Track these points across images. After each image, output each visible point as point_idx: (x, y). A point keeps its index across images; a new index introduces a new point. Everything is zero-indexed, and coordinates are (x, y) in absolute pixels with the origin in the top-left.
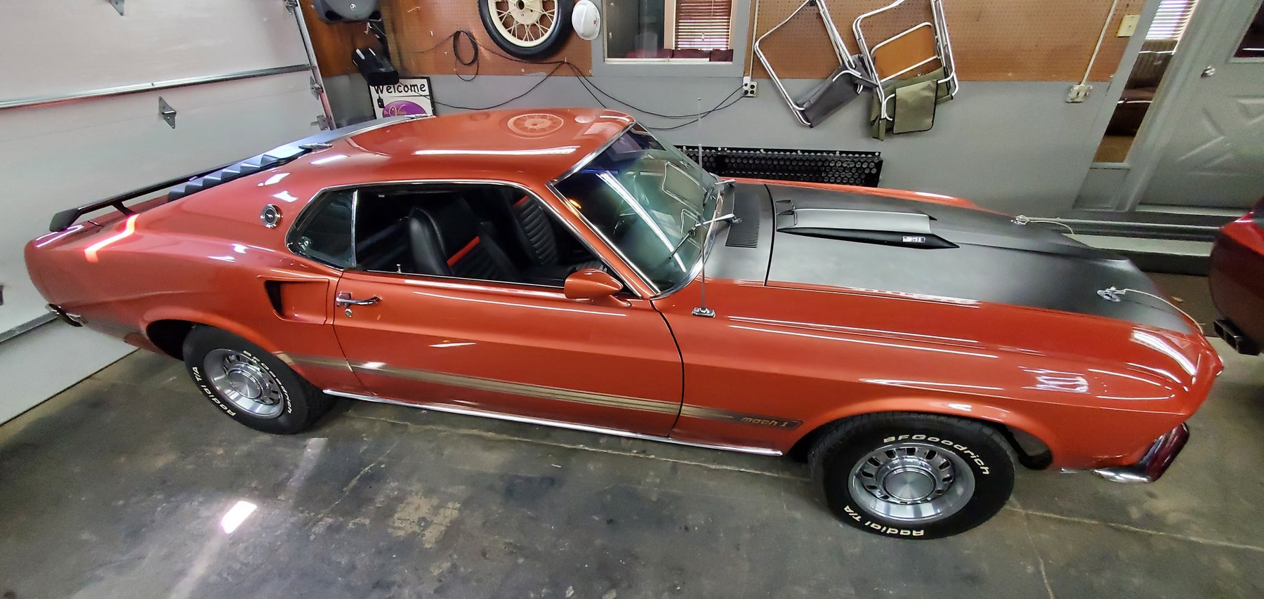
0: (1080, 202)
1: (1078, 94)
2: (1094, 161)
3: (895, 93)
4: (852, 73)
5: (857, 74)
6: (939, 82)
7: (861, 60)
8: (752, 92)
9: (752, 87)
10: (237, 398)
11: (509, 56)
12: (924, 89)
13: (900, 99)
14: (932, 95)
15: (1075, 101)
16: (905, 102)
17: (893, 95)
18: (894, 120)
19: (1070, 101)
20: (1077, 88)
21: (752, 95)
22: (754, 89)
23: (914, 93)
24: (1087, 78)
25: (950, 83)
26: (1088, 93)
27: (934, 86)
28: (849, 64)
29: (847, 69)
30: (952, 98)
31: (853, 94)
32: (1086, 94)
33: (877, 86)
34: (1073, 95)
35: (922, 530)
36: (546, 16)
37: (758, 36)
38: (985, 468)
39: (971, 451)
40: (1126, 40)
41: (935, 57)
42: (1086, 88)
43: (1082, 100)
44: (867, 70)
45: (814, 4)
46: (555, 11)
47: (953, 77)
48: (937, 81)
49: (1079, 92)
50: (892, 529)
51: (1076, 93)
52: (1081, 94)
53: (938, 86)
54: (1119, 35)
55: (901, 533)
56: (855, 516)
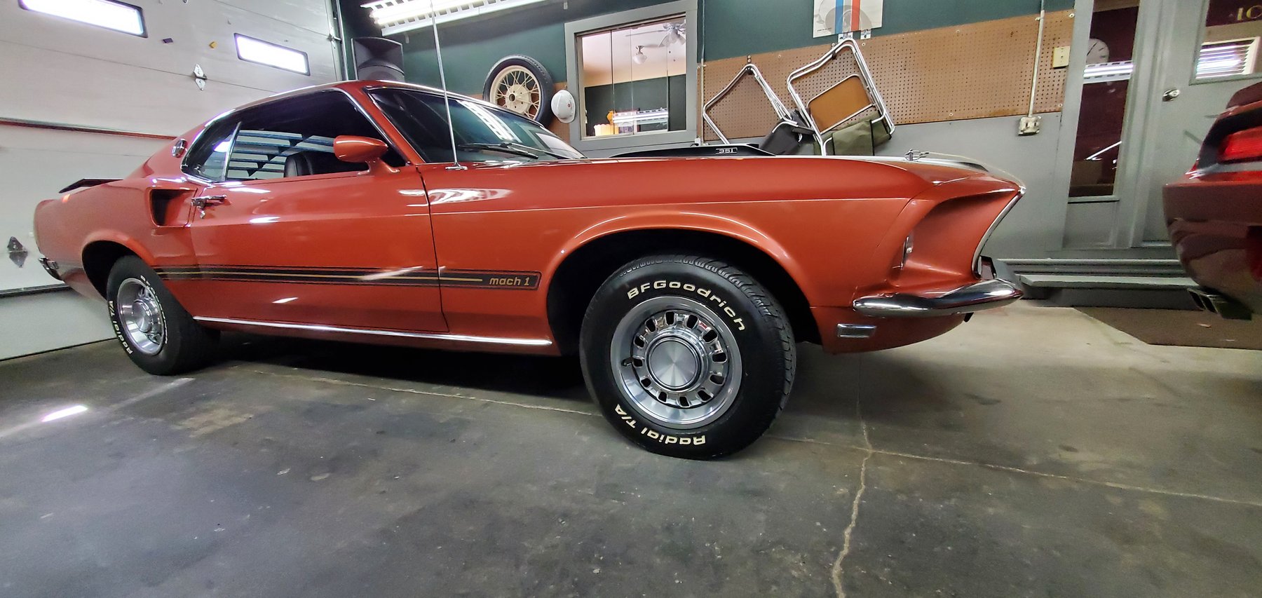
0: (1067, 241)
1: (1027, 125)
2: (1071, 195)
3: (832, 136)
4: (789, 124)
5: (794, 123)
6: (873, 122)
7: (798, 112)
10: (133, 331)
12: (859, 129)
13: (836, 142)
14: (867, 133)
15: (1025, 132)
16: (841, 143)
17: (831, 139)
19: (1022, 133)
20: (1024, 120)
23: (851, 133)
24: (1033, 110)
25: (884, 122)
26: (1037, 124)
27: (869, 126)
28: (787, 116)
29: (784, 121)
30: (890, 137)
31: (795, 144)
32: (1035, 124)
33: (814, 132)
34: (1023, 127)
35: (703, 437)
36: (532, 106)
37: (704, 104)
38: (739, 320)
39: (717, 296)
40: (1064, 69)
41: (871, 105)
42: (1034, 119)
43: (1034, 131)
44: (803, 120)
45: (751, 73)
46: (540, 101)
47: (885, 118)
48: (871, 121)
49: (1028, 123)
50: (670, 440)
51: (1025, 125)
52: (1031, 125)
53: (871, 125)
54: (1054, 66)
55: (681, 443)
56: (629, 420)
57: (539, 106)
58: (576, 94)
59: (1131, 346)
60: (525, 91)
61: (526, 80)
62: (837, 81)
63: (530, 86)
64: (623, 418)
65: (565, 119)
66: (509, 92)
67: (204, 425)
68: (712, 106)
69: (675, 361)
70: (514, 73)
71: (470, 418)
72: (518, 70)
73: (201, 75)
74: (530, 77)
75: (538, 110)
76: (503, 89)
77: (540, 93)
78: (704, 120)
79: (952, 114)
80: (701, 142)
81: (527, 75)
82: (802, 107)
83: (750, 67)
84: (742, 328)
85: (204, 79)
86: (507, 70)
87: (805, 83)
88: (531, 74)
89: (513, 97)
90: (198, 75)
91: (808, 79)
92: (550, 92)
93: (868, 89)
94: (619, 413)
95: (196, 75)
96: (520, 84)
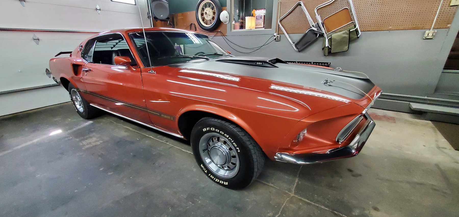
0: (437, 90)
1: (428, 34)
2: (444, 69)
4: (314, 29)
5: (315, 29)
7: (318, 24)
8: (278, 39)
9: (278, 37)
10: (77, 104)
11: (204, 30)
12: (344, 34)
13: (332, 39)
14: (347, 36)
15: (427, 38)
16: (335, 39)
17: (331, 37)
18: (331, 47)
19: (425, 38)
20: (427, 32)
21: (278, 40)
22: (279, 38)
23: (340, 35)
24: (433, 27)
25: (357, 31)
26: (434, 34)
27: (348, 32)
28: (313, 26)
29: (312, 28)
30: (358, 38)
31: (315, 38)
32: (433, 34)
33: (324, 34)
34: (426, 35)
35: (227, 182)
36: (213, 16)
37: (280, 18)
38: (238, 148)
39: (231, 138)
40: (456, 7)
41: (352, 22)
42: (433, 32)
43: (431, 38)
44: (320, 28)
45: (301, 5)
46: (216, 15)
47: (357, 28)
48: (349, 30)
49: (429, 33)
50: (217, 180)
51: (427, 34)
52: (430, 35)
53: (350, 32)
54: (451, 5)
55: (220, 182)
56: (205, 170)
57: (216, 16)
58: (230, 12)
59: (445, 150)
60: (211, 10)
61: (211, 6)
62: (338, 10)
63: (213, 9)
64: (203, 169)
65: (225, 22)
66: (205, 11)
67: (87, 144)
68: (283, 19)
69: (219, 155)
70: (207, 3)
71: (163, 153)
72: (208, 2)
73: (99, 9)
74: (213, 5)
75: (215, 18)
76: (203, 9)
77: (216, 11)
78: (279, 25)
79: (390, 27)
80: (277, 34)
81: (212, 4)
82: (320, 22)
83: (300, 2)
84: (239, 151)
85: (100, 10)
86: (204, 2)
87: (323, 10)
88: (213, 4)
89: (206, 13)
90: (98, 9)
91: (325, 9)
92: (220, 11)
93: (352, 14)
94: (202, 167)
95: (97, 9)
96: (209, 7)
